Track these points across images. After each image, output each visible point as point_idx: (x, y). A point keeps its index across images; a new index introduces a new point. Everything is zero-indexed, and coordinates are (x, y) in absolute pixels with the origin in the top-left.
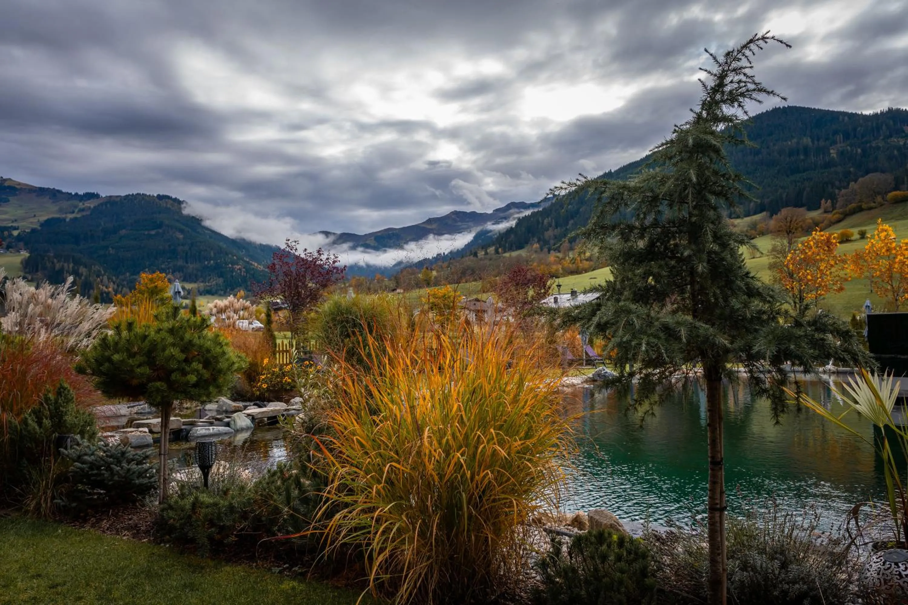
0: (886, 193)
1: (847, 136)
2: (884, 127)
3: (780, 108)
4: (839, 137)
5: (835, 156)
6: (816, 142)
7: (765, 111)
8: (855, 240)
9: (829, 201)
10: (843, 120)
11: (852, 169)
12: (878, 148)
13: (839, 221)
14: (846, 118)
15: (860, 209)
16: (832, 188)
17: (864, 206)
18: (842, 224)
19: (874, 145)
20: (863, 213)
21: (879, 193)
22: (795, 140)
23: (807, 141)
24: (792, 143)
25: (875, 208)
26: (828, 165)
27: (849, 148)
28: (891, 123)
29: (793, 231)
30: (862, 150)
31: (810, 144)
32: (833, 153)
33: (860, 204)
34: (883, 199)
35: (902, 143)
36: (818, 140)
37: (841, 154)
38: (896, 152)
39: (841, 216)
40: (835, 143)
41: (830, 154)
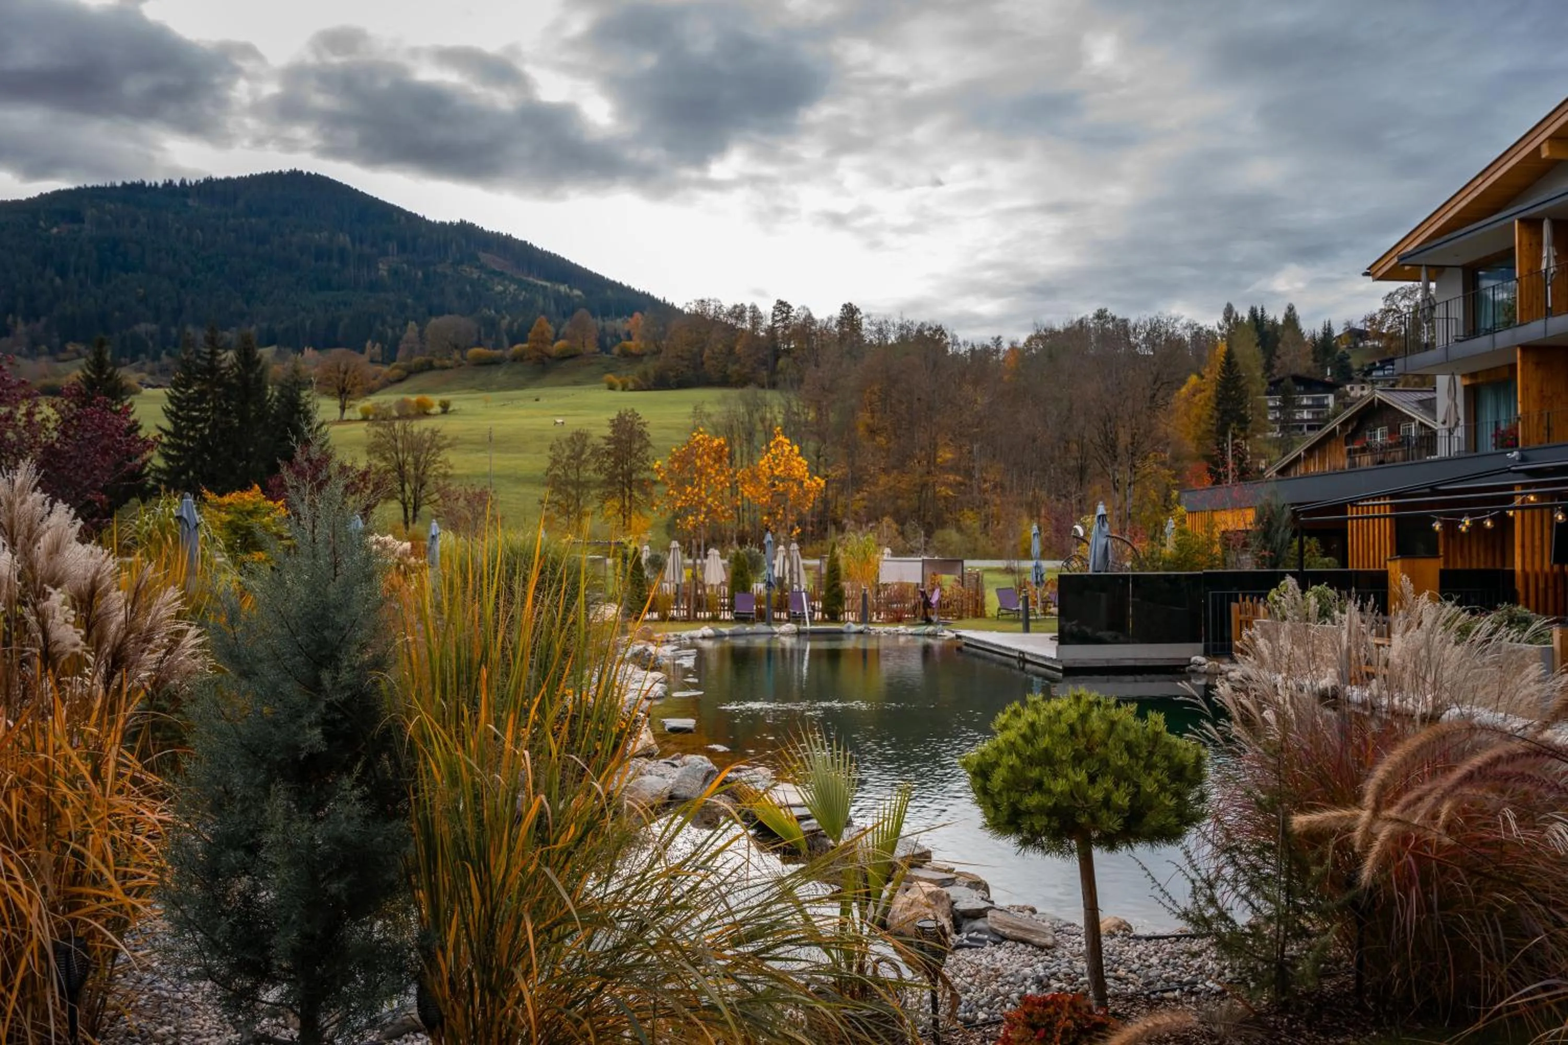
0: (467, 348)
1: (402, 248)
2: (454, 246)
3: (301, 172)
4: (392, 246)
5: (385, 274)
6: (357, 245)
7: (277, 171)
8: (436, 415)
9: (378, 345)
10: (399, 220)
11: (409, 301)
12: (445, 276)
13: (400, 380)
14: (403, 218)
15: (428, 367)
16: (382, 325)
17: (437, 363)
18: (405, 385)
19: (439, 270)
20: (434, 373)
21: (456, 347)
22: (325, 234)
23: (344, 239)
24: (320, 237)
25: (452, 368)
26: (374, 286)
27: (405, 266)
28: (464, 242)
29: (348, 389)
30: (424, 274)
31: (349, 246)
32: (383, 269)
33: (430, 358)
34: (462, 356)
35: (475, 276)
36: (361, 242)
37: (394, 273)
38: (468, 288)
39: (405, 373)
40: (384, 253)
41: (378, 269)
